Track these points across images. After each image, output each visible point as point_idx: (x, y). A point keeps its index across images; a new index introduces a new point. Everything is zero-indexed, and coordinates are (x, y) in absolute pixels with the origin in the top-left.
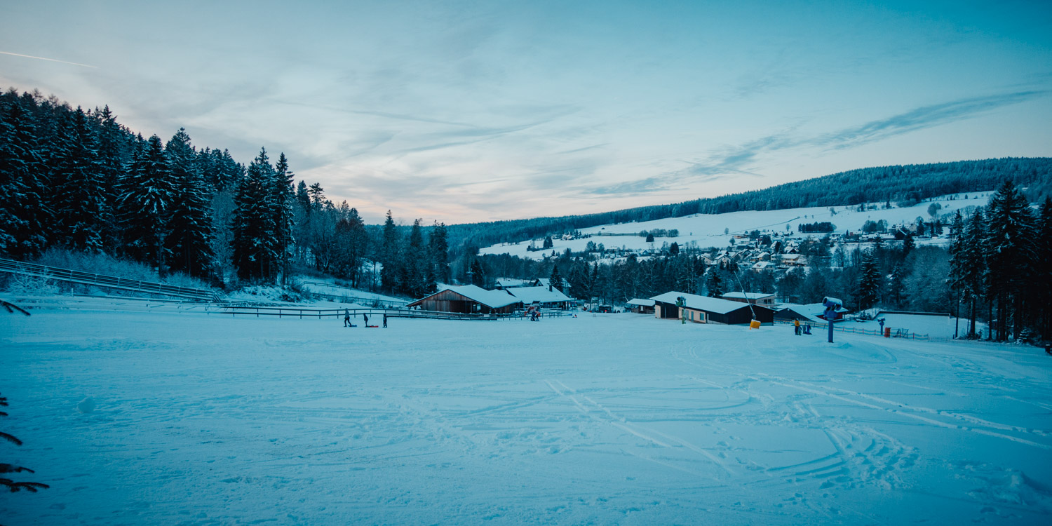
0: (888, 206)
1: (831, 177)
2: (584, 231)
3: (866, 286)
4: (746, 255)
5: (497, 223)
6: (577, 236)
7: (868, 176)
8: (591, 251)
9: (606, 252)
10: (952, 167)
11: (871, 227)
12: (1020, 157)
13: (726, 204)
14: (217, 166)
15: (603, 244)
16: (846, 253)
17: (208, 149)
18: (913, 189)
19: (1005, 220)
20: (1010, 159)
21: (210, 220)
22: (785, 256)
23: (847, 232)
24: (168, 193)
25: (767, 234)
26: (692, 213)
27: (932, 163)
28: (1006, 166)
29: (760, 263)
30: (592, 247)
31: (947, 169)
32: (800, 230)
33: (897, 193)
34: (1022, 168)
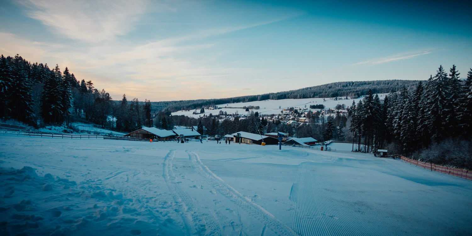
0: (347, 98)
1: (325, 85)
2: (219, 106)
3: (329, 131)
4: (285, 118)
5: (181, 101)
6: (216, 108)
7: (340, 86)
8: (221, 115)
9: (228, 115)
10: (372, 83)
11: (339, 107)
12: (399, 80)
13: (280, 96)
14: (41, 72)
15: (227, 112)
16: (325, 118)
17: (37, 63)
18: (357, 91)
19: (368, 105)
20: (396, 80)
21: (30, 96)
22: (300, 118)
23: (329, 109)
24: (9, 83)
25: (297, 109)
26: (266, 99)
27: (365, 81)
28: (394, 83)
29: (290, 121)
30: (222, 113)
31: (371, 83)
32: (310, 108)
33: (351, 93)
34: (400, 84)
